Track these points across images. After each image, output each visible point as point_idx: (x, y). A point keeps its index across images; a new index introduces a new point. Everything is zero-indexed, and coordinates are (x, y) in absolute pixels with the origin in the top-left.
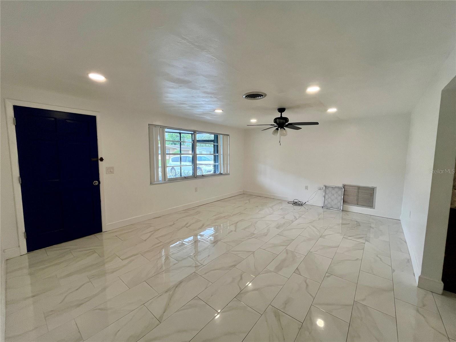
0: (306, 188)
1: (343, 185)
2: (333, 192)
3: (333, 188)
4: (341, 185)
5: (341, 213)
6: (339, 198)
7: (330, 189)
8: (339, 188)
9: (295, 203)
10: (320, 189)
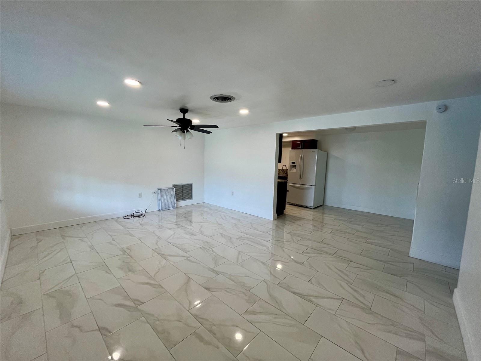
0: (140, 195)
1: (173, 185)
2: (168, 193)
3: (166, 190)
4: (171, 186)
5: (176, 211)
6: (173, 197)
7: (164, 191)
8: (170, 188)
9: (134, 216)
10: (155, 193)
